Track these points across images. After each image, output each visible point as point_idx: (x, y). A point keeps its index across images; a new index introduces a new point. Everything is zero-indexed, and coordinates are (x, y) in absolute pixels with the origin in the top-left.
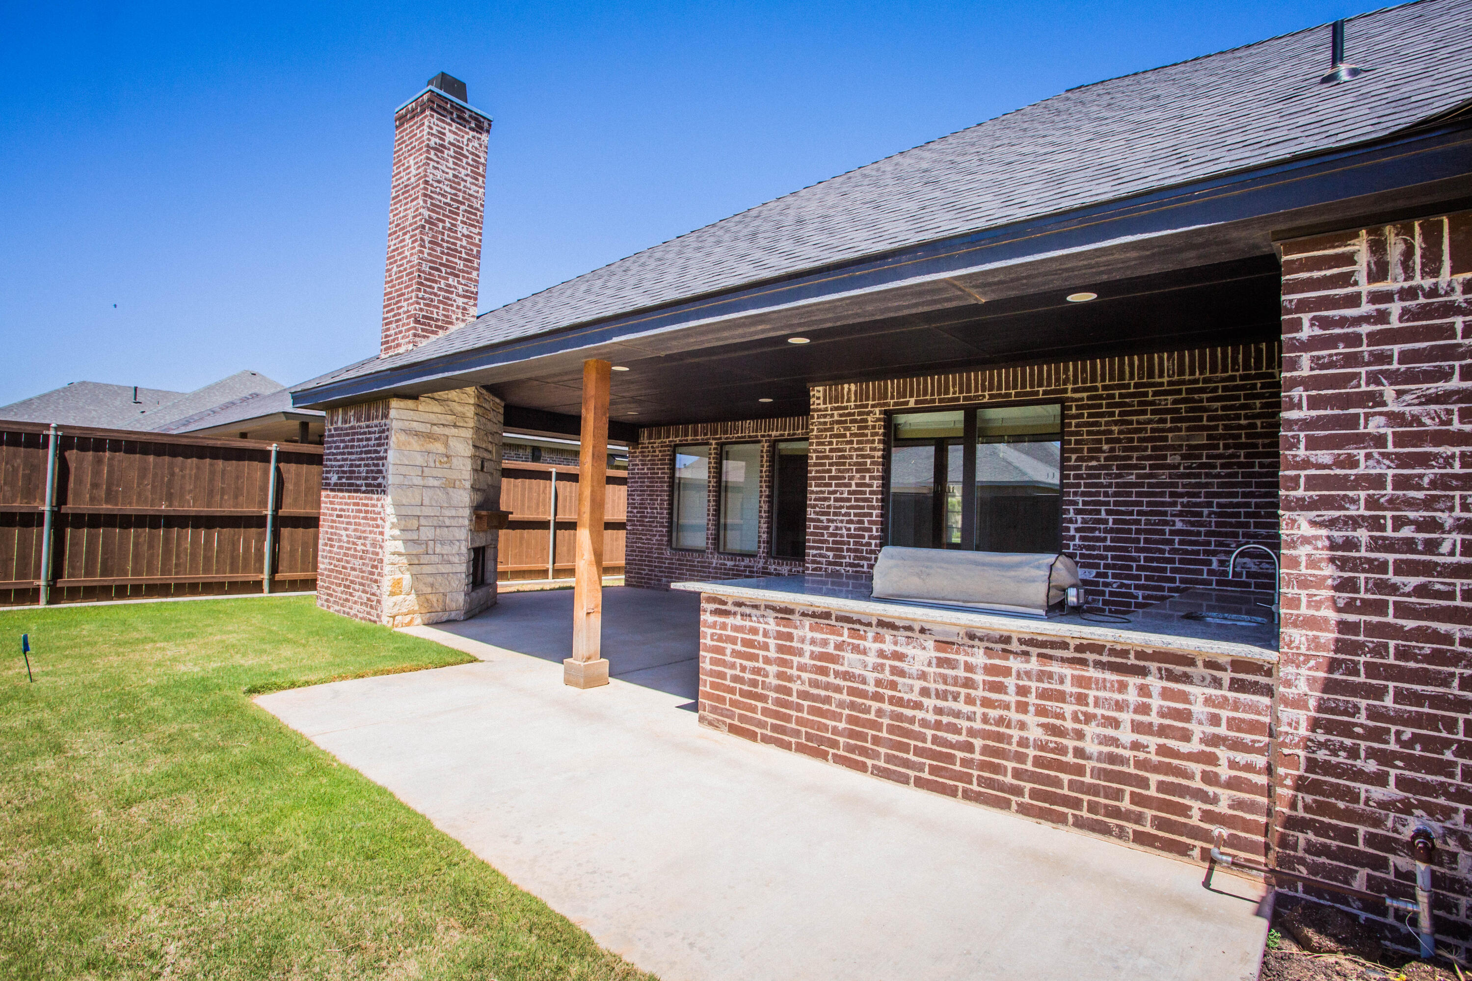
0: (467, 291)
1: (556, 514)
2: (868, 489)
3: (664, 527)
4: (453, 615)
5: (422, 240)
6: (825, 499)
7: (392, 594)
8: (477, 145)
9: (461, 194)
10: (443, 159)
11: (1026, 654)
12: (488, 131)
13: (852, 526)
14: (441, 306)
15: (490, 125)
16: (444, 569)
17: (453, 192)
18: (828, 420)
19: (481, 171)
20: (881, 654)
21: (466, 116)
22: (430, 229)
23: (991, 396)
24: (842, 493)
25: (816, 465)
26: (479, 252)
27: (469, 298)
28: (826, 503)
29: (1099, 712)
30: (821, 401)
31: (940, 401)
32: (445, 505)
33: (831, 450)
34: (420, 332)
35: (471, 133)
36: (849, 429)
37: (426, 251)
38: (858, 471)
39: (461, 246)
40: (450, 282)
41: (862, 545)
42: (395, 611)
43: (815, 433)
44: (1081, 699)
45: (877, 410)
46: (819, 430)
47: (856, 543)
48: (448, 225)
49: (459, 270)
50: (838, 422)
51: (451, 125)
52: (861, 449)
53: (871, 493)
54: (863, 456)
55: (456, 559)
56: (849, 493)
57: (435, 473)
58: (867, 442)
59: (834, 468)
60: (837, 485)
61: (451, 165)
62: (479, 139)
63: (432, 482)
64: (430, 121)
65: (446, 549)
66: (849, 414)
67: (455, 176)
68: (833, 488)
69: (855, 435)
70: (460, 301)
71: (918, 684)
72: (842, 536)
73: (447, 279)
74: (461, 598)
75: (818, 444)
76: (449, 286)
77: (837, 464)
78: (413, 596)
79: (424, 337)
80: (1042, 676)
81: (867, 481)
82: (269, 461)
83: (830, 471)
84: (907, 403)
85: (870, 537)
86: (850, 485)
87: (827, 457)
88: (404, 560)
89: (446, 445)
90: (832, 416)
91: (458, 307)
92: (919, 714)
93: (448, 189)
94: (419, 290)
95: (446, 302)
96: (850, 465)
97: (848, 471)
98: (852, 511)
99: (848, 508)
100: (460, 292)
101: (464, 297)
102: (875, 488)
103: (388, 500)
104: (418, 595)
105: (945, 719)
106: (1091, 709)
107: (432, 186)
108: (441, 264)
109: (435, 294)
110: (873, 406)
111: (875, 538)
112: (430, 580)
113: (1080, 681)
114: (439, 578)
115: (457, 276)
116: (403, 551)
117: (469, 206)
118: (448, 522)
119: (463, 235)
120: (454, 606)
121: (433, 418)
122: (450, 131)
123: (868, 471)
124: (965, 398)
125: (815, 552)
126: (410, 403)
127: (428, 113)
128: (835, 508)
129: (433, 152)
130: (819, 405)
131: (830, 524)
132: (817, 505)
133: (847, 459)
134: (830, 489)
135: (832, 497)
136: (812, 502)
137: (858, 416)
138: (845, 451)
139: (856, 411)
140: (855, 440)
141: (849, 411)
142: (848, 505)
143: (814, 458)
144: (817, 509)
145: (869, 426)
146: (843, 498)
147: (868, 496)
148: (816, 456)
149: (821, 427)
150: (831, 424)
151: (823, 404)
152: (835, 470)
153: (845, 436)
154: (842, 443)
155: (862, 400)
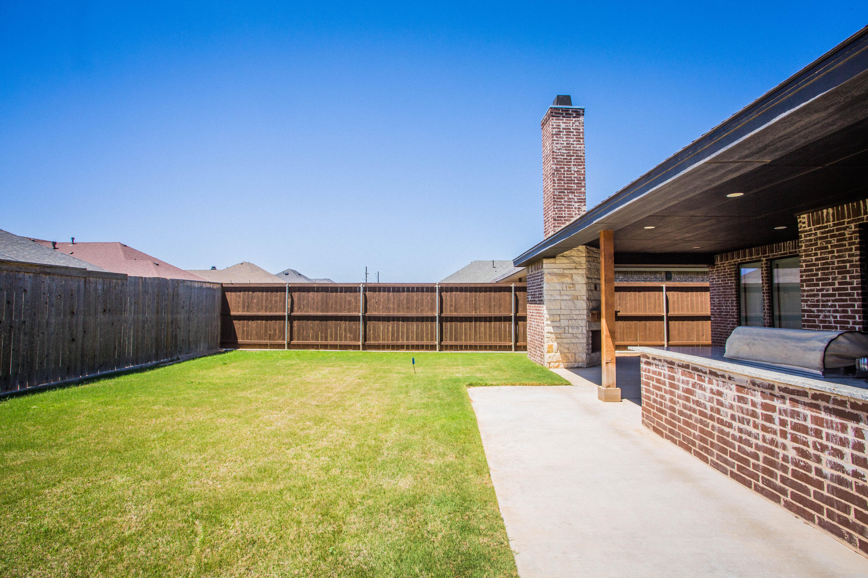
0: (579, 199)
1: (667, 311)
2: (849, 286)
3: (734, 318)
4: (580, 365)
5: (554, 180)
6: (814, 295)
7: (548, 352)
8: (577, 124)
9: (571, 152)
10: (561, 138)
11: (783, 397)
12: (583, 115)
13: (838, 315)
14: (566, 210)
15: (583, 111)
16: (574, 341)
17: (567, 152)
18: (812, 237)
19: (581, 136)
20: (712, 391)
21: (570, 112)
22: (557, 174)
24: (827, 290)
26: (584, 178)
27: (581, 202)
28: (816, 298)
29: (830, 444)
30: (806, 225)
32: (573, 308)
33: (817, 260)
34: (556, 224)
35: (574, 119)
36: (830, 242)
37: (556, 185)
38: (839, 273)
39: (574, 177)
40: (570, 196)
42: (550, 360)
43: (803, 248)
44: (818, 434)
45: (853, 225)
46: (806, 246)
48: (566, 169)
49: (574, 190)
50: (821, 238)
51: (563, 120)
52: (841, 256)
53: (853, 289)
54: (843, 261)
55: (580, 336)
56: (834, 290)
57: (567, 293)
58: (846, 250)
59: (819, 273)
60: (823, 285)
61: (565, 139)
62: (579, 120)
63: (565, 297)
64: (553, 122)
65: (575, 331)
66: (829, 231)
67: (567, 144)
68: (820, 287)
69: (836, 246)
70: (576, 205)
71: (730, 412)
72: (830, 322)
73: (568, 196)
74: (584, 356)
75: (806, 256)
76: (570, 199)
77: (822, 269)
78: (558, 354)
79: (559, 226)
80: (794, 414)
81: (848, 280)
82: (511, 292)
83: (817, 275)
85: (854, 323)
86: (834, 284)
87: (814, 265)
88: (553, 336)
89: (572, 278)
90: (816, 234)
91: (575, 208)
92: (732, 431)
93: (565, 151)
94: (554, 204)
95: (569, 207)
96: (832, 269)
97: (831, 273)
98: (837, 303)
99: (833, 301)
100: (576, 200)
101: (579, 202)
102: (855, 285)
103: (545, 307)
104: (561, 353)
105: (744, 436)
106: (824, 442)
107: (556, 153)
108: (564, 189)
109: (563, 205)
110: (849, 222)
111: (858, 323)
112: (567, 346)
113: (816, 420)
114: (572, 346)
115: (574, 193)
116: (553, 331)
117: (577, 156)
118: (575, 317)
119: (575, 171)
120: (580, 360)
121: (564, 266)
122: (563, 123)
123: (848, 272)
126: (552, 260)
127: (551, 119)
128: (823, 301)
129: (555, 137)
130: (805, 227)
131: (820, 314)
132: (809, 300)
133: (830, 264)
134: (818, 288)
135: (820, 293)
136: (805, 298)
137: (836, 231)
138: (828, 259)
139: (835, 228)
140: (835, 249)
141: (829, 228)
142: (833, 298)
143: (804, 266)
144: (809, 303)
145: (846, 238)
146: (829, 294)
147: (849, 291)
148: (806, 265)
149: (808, 243)
150: (815, 240)
151: (808, 227)
152: (821, 273)
153: (827, 248)
154: (825, 253)
155: (839, 219)
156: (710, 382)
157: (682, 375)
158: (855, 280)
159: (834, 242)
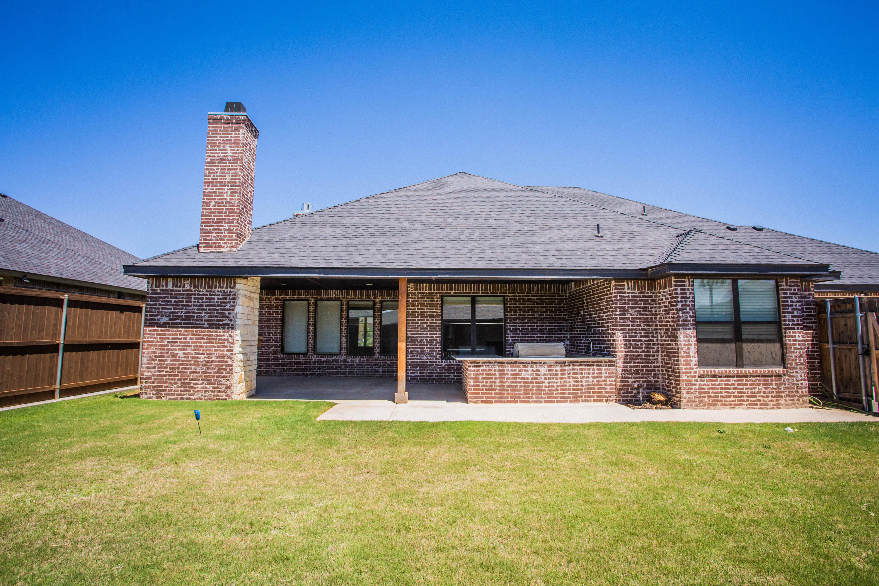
0: (249, 221)
2: (435, 324)
3: (278, 342)
4: (253, 392)
6: (416, 328)
7: (239, 382)
8: (255, 144)
9: (250, 170)
10: (246, 151)
11: (569, 365)
12: (258, 137)
13: (428, 339)
14: (244, 228)
15: (259, 135)
16: (251, 367)
18: (416, 297)
19: (255, 158)
20: (533, 371)
21: (254, 130)
22: (241, 187)
23: (482, 293)
24: (423, 326)
25: (411, 314)
26: (253, 200)
27: (250, 224)
28: (416, 330)
29: (585, 375)
30: (413, 289)
31: (464, 293)
32: (252, 334)
33: (418, 309)
35: (254, 138)
36: (426, 301)
38: (430, 317)
39: (249, 197)
40: (246, 215)
41: (433, 345)
42: (240, 391)
43: (410, 302)
44: (581, 373)
45: (438, 295)
46: (412, 301)
47: (430, 345)
49: (248, 210)
50: (421, 298)
51: (249, 133)
52: (432, 309)
53: (437, 325)
54: (433, 312)
55: (254, 363)
58: (434, 306)
60: (421, 323)
61: (248, 154)
62: (255, 141)
63: (249, 322)
65: (252, 358)
66: (426, 296)
67: (249, 160)
69: (429, 304)
70: (248, 226)
71: (543, 377)
72: (424, 342)
74: (255, 383)
75: (412, 306)
76: (246, 217)
77: (420, 314)
78: (244, 383)
80: (573, 370)
81: (435, 321)
83: (418, 317)
84: (450, 293)
85: (436, 343)
86: (427, 323)
87: (416, 312)
88: (242, 364)
89: (253, 302)
90: (418, 295)
91: (247, 229)
92: (544, 384)
93: (247, 167)
95: (245, 226)
96: (427, 315)
97: (426, 317)
98: (428, 333)
99: (426, 331)
105: (551, 384)
106: (583, 375)
110: (436, 293)
111: (439, 343)
112: (248, 374)
113: (581, 370)
114: (250, 372)
115: (248, 212)
116: (242, 359)
117: (252, 176)
118: (253, 343)
119: (250, 191)
120: (253, 385)
121: (251, 289)
122: (249, 136)
123: (435, 317)
124: (473, 293)
125: (411, 349)
126: (241, 281)
128: (421, 332)
131: (418, 338)
132: (412, 331)
133: (425, 312)
134: (418, 324)
135: (419, 327)
136: (410, 329)
137: (430, 296)
138: (425, 310)
139: (429, 294)
141: (426, 294)
143: (410, 312)
145: (435, 300)
146: (424, 328)
147: (435, 327)
149: (413, 299)
150: (417, 299)
152: (420, 317)
153: (424, 304)
154: (423, 306)
155: (431, 290)
156: (532, 367)
157: (511, 367)
158: (438, 322)
159: (428, 301)
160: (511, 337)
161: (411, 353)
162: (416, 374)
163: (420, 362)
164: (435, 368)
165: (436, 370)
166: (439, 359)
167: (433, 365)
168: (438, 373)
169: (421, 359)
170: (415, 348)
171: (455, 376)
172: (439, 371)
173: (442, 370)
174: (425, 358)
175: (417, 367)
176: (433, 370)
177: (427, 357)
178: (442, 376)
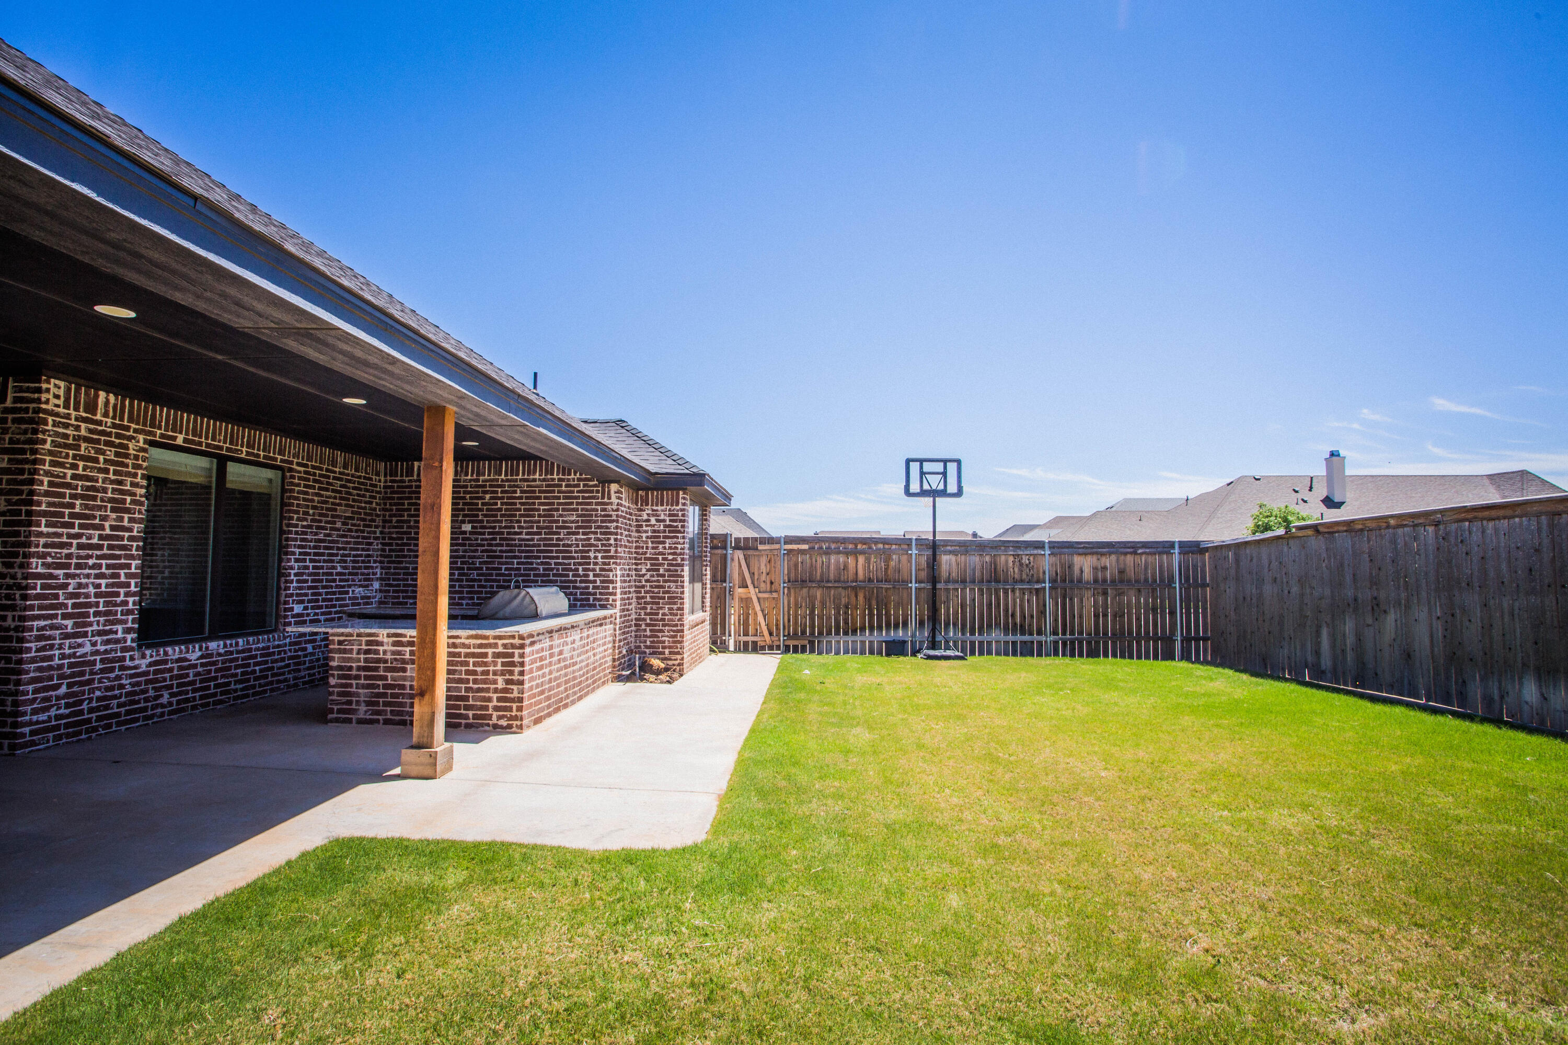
2: (127, 534)
6: (62, 545)
13: (103, 582)
18: (70, 432)
24: (89, 538)
25: (47, 494)
28: (65, 551)
30: (61, 402)
31: (208, 445)
33: (74, 477)
36: (103, 453)
38: (113, 510)
41: (116, 605)
43: (48, 446)
45: (141, 437)
46: (56, 444)
47: (107, 604)
50: (86, 440)
52: (120, 483)
53: (131, 539)
54: (122, 492)
56: (101, 537)
58: (128, 474)
59: (78, 502)
60: (81, 526)
66: (103, 433)
68: (76, 530)
69: (111, 462)
72: (87, 596)
75: (54, 464)
77: (83, 497)
81: (126, 523)
83: (72, 506)
84: (175, 438)
85: (127, 594)
86: (102, 528)
87: (68, 486)
90: (78, 428)
96: (102, 500)
97: (100, 508)
98: (104, 562)
99: (98, 557)
102: (135, 533)
110: (136, 431)
111: (134, 594)
123: (128, 511)
125: (42, 623)
128: (79, 557)
130: (58, 406)
131: (70, 581)
132: (49, 554)
133: (98, 491)
134: (72, 531)
135: (75, 542)
136: (41, 549)
137: (116, 438)
138: (97, 481)
139: (114, 431)
140: (112, 468)
141: (103, 428)
142: (99, 553)
143: (46, 483)
144: (49, 560)
145: (130, 454)
146: (92, 544)
147: (126, 542)
148: (49, 482)
149: (59, 440)
150: (74, 439)
151: (64, 408)
152: (81, 504)
153: (96, 460)
154: (92, 468)
155: (122, 419)
158: (136, 526)
159: (110, 454)
160: (296, 575)
161: (39, 638)
162: (53, 712)
163: (71, 666)
164: (118, 678)
165: (122, 687)
166: (132, 649)
167: (112, 670)
168: (128, 694)
169: (74, 655)
170: (55, 616)
171: (172, 695)
172: (129, 688)
173: (138, 684)
174: (88, 648)
175: (57, 687)
176: (112, 688)
177: (94, 644)
178: (138, 702)
